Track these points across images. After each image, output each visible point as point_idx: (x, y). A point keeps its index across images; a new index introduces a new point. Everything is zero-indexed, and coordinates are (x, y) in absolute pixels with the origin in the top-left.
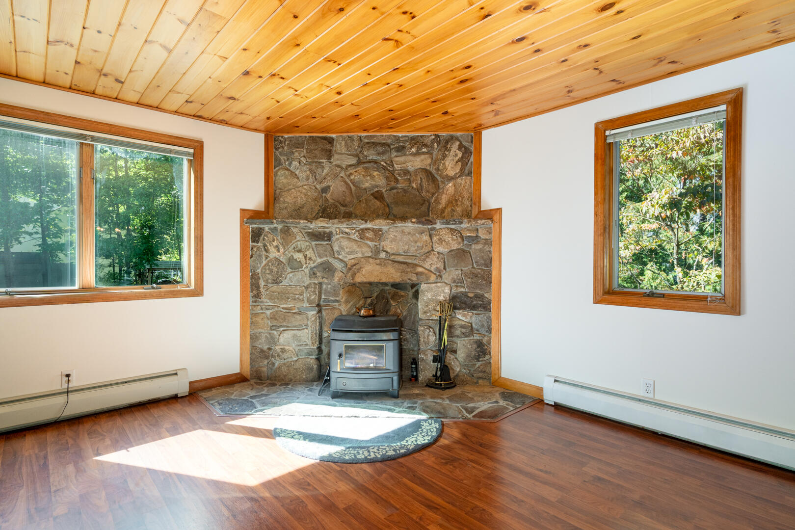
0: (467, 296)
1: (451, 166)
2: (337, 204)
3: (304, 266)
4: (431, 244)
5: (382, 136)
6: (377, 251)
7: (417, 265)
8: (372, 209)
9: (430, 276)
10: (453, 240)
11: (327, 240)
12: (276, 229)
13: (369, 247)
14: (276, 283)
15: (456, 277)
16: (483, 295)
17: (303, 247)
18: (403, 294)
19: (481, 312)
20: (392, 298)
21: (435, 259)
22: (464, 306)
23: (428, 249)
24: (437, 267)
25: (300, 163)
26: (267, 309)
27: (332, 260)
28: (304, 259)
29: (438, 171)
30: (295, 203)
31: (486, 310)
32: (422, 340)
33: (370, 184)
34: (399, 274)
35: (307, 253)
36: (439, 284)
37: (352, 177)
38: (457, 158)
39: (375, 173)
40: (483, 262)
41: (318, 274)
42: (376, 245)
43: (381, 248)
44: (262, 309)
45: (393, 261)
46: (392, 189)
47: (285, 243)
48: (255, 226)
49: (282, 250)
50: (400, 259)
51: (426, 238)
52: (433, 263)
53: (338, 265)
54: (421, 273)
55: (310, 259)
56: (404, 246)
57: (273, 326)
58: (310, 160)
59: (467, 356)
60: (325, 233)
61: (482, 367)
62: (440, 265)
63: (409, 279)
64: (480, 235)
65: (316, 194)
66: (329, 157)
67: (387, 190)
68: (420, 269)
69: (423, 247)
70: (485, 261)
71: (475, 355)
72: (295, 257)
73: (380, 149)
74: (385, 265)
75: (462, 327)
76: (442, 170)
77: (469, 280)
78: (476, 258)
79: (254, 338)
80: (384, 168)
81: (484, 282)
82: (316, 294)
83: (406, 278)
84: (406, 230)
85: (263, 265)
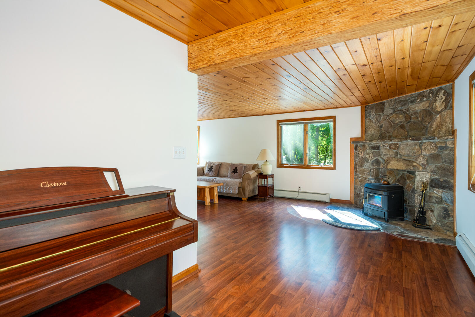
0: (439, 180)
1: (439, 105)
2: (385, 132)
3: (370, 161)
4: (420, 151)
5: (404, 96)
6: (397, 154)
7: (414, 162)
8: (399, 133)
9: (420, 168)
10: (431, 148)
11: (377, 149)
12: (361, 145)
13: (393, 152)
14: (361, 167)
15: (432, 169)
16: (449, 181)
17: (369, 152)
18: (412, 176)
19: (447, 191)
20: (408, 178)
21: (422, 159)
22: (437, 186)
23: (419, 153)
24: (422, 163)
25: (373, 115)
26: (359, 177)
27: (379, 158)
28: (369, 158)
29: (432, 110)
30: (371, 133)
31: (451, 190)
32: (416, 201)
33: (398, 121)
34: (405, 166)
35: (370, 155)
36: (424, 173)
37: (391, 119)
38: (443, 100)
39: (401, 116)
40: (449, 161)
41: (374, 164)
42: (396, 151)
43: (399, 153)
44: (357, 177)
45: (403, 159)
46: (408, 123)
47: (364, 151)
48: (355, 144)
49: (363, 153)
50: (406, 158)
51: (417, 147)
52: (421, 161)
53: (381, 160)
54: (415, 166)
55: (371, 157)
56: (407, 152)
57: (361, 185)
58: (376, 114)
59: (438, 215)
60: (377, 146)
61: (448, 224)
62: (424, 162)
63: (410, 169)
64: (448, 145)
65: (378, 129)
66: (383, 111)
67: (406, 123)
68: (415, 164)
69: (416, 152)
70: (450, 160)
71: (442, 216)
72: (366, 157)
73: (402, 103)
74: (399, 161)
75: (436, 198)
76: (435, 108)
77: (440, 171)
78: (445, 159)
79: (355, 188)
80: (404, 112)
81: (449, 173)
82: (374, 173)
83: (408, 168)
84: (409, 144)
85: (358, 159)
